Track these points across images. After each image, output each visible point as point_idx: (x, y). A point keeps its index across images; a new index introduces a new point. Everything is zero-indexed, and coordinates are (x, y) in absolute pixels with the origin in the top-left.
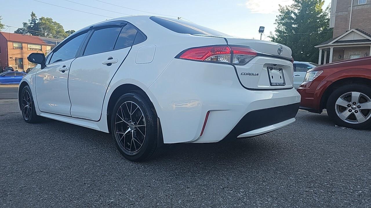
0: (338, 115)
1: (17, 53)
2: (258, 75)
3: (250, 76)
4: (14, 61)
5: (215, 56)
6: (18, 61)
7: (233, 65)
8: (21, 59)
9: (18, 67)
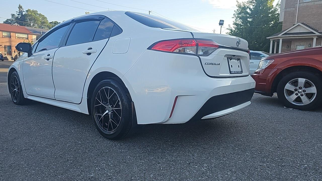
0: (287, 98)
1: (6, 41)
2: (219, 64)
3: (213, 65)
4: (4, 49)
5: (183, 48)
6: (7, 49)
7: (198, 56)
8: (10, 47)
9: (7, 54)
